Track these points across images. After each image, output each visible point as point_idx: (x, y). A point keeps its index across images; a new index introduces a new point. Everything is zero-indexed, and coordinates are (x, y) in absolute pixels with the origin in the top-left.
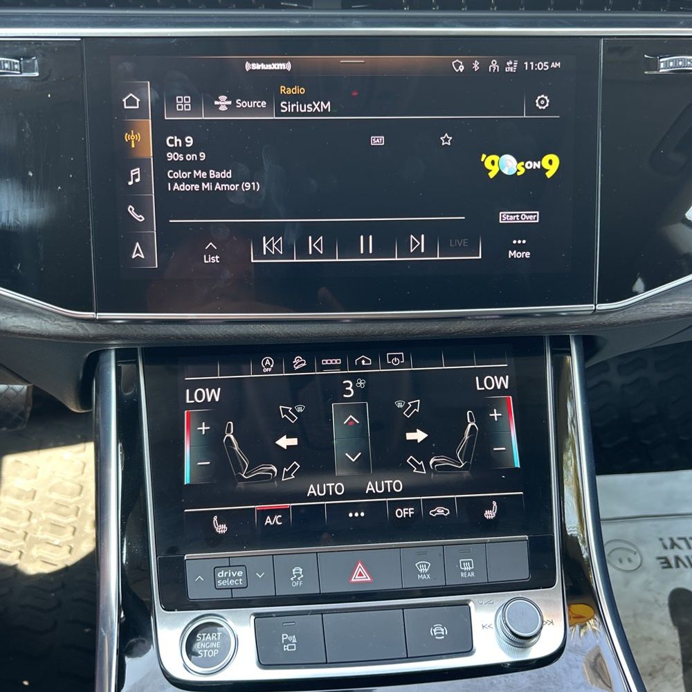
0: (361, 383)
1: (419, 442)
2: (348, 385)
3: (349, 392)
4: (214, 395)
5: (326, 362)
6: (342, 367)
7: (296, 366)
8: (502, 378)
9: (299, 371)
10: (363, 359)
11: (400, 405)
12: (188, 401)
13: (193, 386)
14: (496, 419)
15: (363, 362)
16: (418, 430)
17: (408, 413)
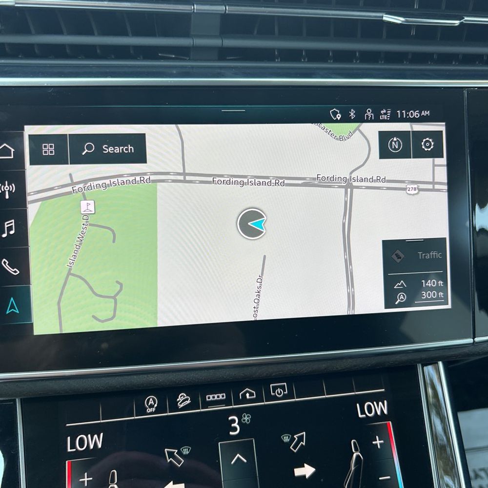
0: (246, 418)
1: (307, 477)
2: (233, 421)
3: (235, 429)
4: (95, 441)
5: (210, 398)
6: (227, 402)
7: (181, 404)
8: (380, 403)
9: (184, 409)
10: (247, 392)
11: (286, 439)
12: (69, 450)
13: (75, 432)
14: (379, 447)
15: (248, 395)
16: (305, 465)
17: (295, 447)
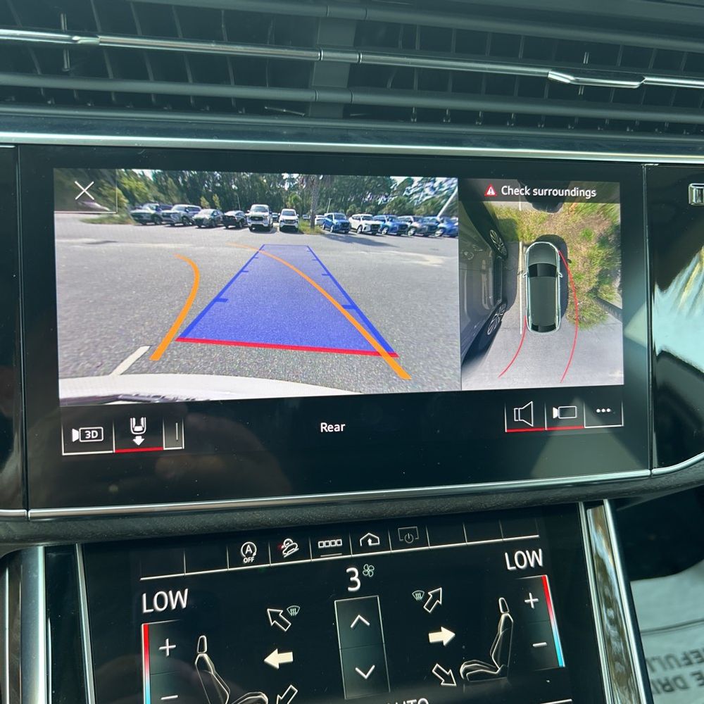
0: (368, 571)
1: (445, 643)
2: (353, 574)
3: (354, 584)
4: (179, 599)
5: (323, 544)
6: (344, 550)
7: (286, 552)
8: (534, 552)
9: (290, 558)
10: (369, 537)
11: (418, 596)
12: (145, 611)
13: (151, 588)
14: (533, 606)
15: (370, 541)
16: (442, 628)
17: (429, 607)
